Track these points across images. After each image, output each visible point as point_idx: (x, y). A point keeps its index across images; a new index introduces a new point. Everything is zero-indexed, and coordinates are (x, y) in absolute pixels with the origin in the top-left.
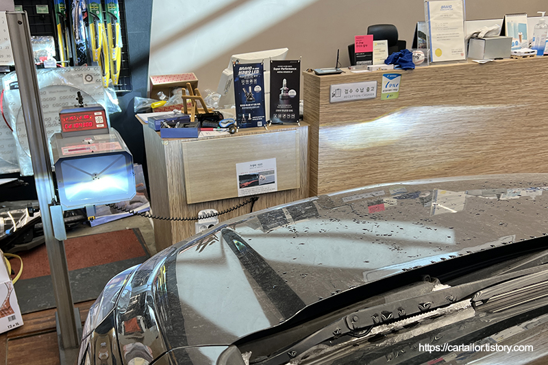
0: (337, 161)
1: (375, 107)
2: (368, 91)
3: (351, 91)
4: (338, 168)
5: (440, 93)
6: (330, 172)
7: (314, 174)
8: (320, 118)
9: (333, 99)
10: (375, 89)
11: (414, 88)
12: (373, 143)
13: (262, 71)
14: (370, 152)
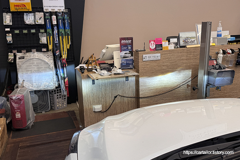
1: (160, 63)
2: (157, 57)
3: (151, 57)
4: (147, 85)
6: (144, 87)
8: (139, 67)
9: (144, 60)
10: (160, 56)
11: (175, 56)
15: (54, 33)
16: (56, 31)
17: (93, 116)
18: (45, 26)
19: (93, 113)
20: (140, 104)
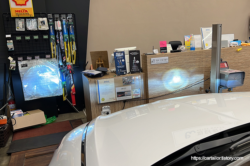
1: (168, 66)
2: (165, 60)
3: (159, 60)
6: (153, 90)
7: (147, 91)
8: (148, 70)
9: (152, 63)
10: (168, 60)
11: (183, 59)
13: (124, 54)
18: (49, 32)
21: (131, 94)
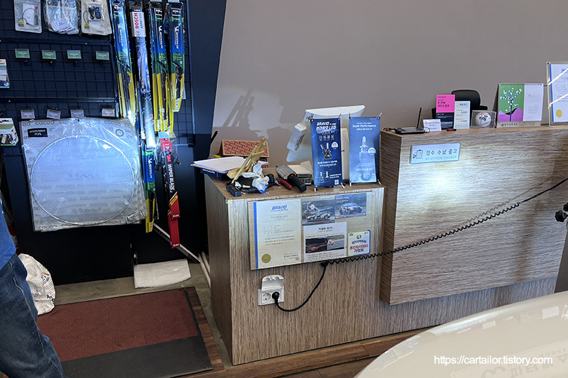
0: (413, 227)
1: (457, 170)
2: (450, 153)
3: (433, 153)
4: (415, 234)
5: (522, 158)
6: (407, 237)
7: (388, 239)
8: (399, 180)
9: (414, 161)
10: (458, 151)
11: (497, 152)
12: (453, 209)
13: (339, 127)
14: (449, 218)
15: (139, 65)
16: (143, 59)
17: (256, 320)
18: (113, 42)
19: (259, 311)
20: (392, 285)
21: (345, 246)
